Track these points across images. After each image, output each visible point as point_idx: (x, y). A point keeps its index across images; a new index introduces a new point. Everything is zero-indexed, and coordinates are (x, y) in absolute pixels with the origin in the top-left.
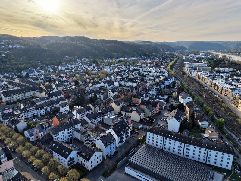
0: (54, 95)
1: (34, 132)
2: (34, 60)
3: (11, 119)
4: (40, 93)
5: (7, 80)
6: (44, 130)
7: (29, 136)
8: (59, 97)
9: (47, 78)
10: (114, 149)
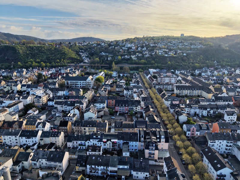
0: (222, 99)
1: (192, 129)
2: (210, 60)
3: (176, 110)
4: (207, 94)
5: (182, 76)
6: (201, 131)
7: (186, 130)
8: (227, 103)
9: (219, 81)
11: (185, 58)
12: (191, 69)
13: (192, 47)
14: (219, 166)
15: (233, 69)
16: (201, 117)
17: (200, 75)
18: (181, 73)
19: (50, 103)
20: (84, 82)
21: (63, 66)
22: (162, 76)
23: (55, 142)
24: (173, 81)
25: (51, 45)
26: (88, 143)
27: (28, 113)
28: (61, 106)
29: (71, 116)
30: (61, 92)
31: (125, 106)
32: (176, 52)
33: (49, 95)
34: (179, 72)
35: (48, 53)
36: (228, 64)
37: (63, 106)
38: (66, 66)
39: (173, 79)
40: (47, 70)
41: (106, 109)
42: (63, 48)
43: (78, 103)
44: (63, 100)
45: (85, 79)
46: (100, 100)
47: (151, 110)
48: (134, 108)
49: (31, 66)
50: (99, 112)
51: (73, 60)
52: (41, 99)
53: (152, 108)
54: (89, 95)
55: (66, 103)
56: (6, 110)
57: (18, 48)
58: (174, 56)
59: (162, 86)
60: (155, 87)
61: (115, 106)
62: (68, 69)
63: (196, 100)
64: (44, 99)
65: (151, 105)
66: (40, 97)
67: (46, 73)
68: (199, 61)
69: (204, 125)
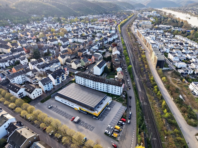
0: (16, 51)
8: (19, 53)
9: (15, 37)
10: (51, 87)
14: (17, 90)
69: (5, 72)
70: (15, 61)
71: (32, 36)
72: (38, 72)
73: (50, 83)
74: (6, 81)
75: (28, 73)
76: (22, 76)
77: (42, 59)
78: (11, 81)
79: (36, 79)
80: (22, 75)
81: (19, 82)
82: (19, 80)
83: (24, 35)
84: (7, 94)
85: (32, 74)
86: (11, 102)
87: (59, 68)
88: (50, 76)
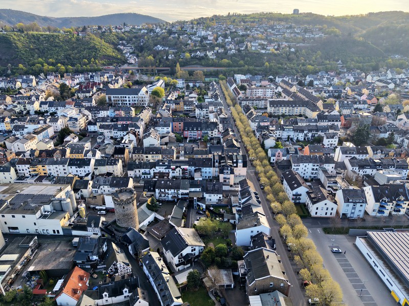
0: (326, 119)
1: (277, 154)
2: (332, 60)
3: (263, 133)
4: (311, 112)
6: (287, 155)
7: (271, 156)
9: (337, 93)
10: (359, 213)
11: (293, 55)
12: (301, 74)
13: (306, 36)
14: (296, 186)
15: (363, 74)
16: (295, 141)
17: (311, 84)
18: (283, 81)
19: (92, 128)
20: (135, 97)
21: (96, 71)
22: (253, 87)
23: (112, 172)
24: (269, 93)
25: (70, 32)
26: (154, 171)
27: (65, 140)
28: (108, 131)
29: (126, 142)
30: (102, 111)
31: (197, 130)
32: (279, 46)
33: (87, 116)
34: (281, 79)
35: (67, 48)
36: (359, 66)
37: (112, 130)
38: (100, 70)
39: (270, 90)
40: (69, 77)
41: (172, 135)
42: (90, 39)
43: (132, 127)
44: (110, 123)
45: (136, 92)
46: (163, 123)
47: (231, 133)
48: (210, 132)
49: (41, 71)
50: (162, 137)
51: (110, 60)
52: (78, 122)
53: (233, 131)
54: (146, 115)
55: (115, 127)
56: (34, 137)
57: (14, 39)
58: (276, 52)
59: (250, 102)
60: (240, 103)
61: (184, 130)
62: (105, 77)
63: (292, 121)
64: (82, 122)
65: (232, 128)
66: (76, 119)
67: (71, 83)
68: (314, 61)
69: (292, 148)
70: (316, 135)
71: (370, 97)
72: (346, 171)
73: (362, 204)
74: (285, 164)
75: (327, 165)
76: (314, 166)
77: (369, 148)
78: (293, 167)
79: (336, 183)
80: (316, 165)
81: (304, 174)
82: (306, 171)
83: (353, 93)
84: (278, 185)
85: (333, 170)
86: (278, 200)
87: (398, 182)
88: (368, 190)
